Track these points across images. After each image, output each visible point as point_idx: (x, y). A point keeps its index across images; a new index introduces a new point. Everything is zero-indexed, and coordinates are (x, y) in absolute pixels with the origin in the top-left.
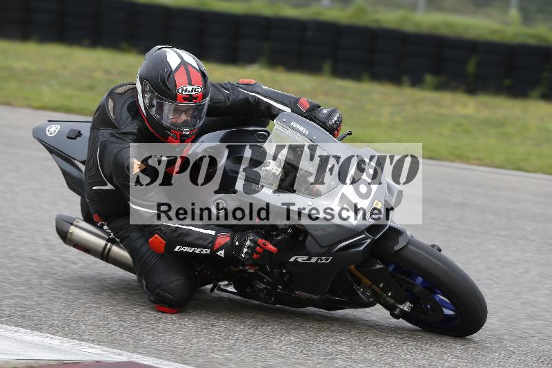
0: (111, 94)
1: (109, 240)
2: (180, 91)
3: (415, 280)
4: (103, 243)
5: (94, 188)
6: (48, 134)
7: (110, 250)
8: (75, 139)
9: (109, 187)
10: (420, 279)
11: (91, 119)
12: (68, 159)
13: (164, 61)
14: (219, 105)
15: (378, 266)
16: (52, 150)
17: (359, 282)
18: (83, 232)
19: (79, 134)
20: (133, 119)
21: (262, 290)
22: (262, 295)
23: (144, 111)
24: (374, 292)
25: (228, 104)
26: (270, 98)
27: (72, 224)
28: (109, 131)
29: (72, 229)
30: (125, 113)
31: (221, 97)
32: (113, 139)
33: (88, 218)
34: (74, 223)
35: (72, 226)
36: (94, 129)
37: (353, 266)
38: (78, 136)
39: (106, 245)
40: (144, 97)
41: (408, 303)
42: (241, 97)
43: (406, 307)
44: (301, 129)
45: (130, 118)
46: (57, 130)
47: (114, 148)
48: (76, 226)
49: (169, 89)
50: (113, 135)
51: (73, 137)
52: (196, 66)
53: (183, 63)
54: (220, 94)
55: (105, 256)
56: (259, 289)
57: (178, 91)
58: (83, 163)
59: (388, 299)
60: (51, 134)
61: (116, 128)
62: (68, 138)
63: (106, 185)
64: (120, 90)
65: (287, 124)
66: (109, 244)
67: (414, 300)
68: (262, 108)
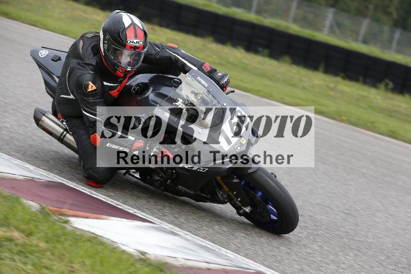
0: (82, 37)
1: (66, 130)
2: (129, 42)
3: (257, 193)
4: (62, 130)
5: (61, 96)
6: (40, 55)
7: (65, 136)
8: (56, 61)
9: (72, 97)
10: (260, 193)
11: (67, 51)
12: (50, 74)
13: (120, 21)
14: (151, 56)
15: (235, 181)
16: (40, 66)
17: (221, 188)
18: (50, 121)
19: (60, 59)
20: (94, 56)
21: (157, 181)
22: (156, 184)
23: (103, 51)
24: (229, 195)
25: (157, 57)
26: (185, 59)
27: (44, 115)
28: (77, 61)
29: (44, 118)
30: (90, 51)
31: (153, 52)
32: (78, 66)
33: (55, 113)
34: (46, 115)
35: (44, 117)
36: (67, 57)
37: (219, 177)
38: (58, 60)
39: (63, 132)
40: (104, 43)
41: (249, 208)
42: (166, 55)
43: (248, 209)
44: (203, 82)
45: (92, 55)
46: (46, 54)
47: (78, 73)
48: (47, 117)
49: (121, 39)
50: (79, 64)
51: (56, 60)
52: (141, 27)
53: (133, 24)
54: (153, 50)
55: (61, 139)
56: (155, 179)
57: (127, 42)
58: (58, 77)
59: (237, 202)
60: (42, 55)
61: (82, 59)
62: (52, 60)
63: (70, 95)
64: (89, 36)
65: (195, 77)
66: (65, 132)
67: (254, 206)
68: (179, 64)
